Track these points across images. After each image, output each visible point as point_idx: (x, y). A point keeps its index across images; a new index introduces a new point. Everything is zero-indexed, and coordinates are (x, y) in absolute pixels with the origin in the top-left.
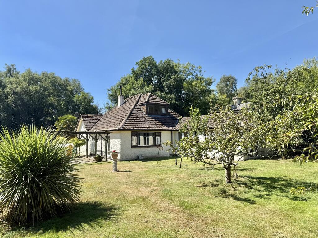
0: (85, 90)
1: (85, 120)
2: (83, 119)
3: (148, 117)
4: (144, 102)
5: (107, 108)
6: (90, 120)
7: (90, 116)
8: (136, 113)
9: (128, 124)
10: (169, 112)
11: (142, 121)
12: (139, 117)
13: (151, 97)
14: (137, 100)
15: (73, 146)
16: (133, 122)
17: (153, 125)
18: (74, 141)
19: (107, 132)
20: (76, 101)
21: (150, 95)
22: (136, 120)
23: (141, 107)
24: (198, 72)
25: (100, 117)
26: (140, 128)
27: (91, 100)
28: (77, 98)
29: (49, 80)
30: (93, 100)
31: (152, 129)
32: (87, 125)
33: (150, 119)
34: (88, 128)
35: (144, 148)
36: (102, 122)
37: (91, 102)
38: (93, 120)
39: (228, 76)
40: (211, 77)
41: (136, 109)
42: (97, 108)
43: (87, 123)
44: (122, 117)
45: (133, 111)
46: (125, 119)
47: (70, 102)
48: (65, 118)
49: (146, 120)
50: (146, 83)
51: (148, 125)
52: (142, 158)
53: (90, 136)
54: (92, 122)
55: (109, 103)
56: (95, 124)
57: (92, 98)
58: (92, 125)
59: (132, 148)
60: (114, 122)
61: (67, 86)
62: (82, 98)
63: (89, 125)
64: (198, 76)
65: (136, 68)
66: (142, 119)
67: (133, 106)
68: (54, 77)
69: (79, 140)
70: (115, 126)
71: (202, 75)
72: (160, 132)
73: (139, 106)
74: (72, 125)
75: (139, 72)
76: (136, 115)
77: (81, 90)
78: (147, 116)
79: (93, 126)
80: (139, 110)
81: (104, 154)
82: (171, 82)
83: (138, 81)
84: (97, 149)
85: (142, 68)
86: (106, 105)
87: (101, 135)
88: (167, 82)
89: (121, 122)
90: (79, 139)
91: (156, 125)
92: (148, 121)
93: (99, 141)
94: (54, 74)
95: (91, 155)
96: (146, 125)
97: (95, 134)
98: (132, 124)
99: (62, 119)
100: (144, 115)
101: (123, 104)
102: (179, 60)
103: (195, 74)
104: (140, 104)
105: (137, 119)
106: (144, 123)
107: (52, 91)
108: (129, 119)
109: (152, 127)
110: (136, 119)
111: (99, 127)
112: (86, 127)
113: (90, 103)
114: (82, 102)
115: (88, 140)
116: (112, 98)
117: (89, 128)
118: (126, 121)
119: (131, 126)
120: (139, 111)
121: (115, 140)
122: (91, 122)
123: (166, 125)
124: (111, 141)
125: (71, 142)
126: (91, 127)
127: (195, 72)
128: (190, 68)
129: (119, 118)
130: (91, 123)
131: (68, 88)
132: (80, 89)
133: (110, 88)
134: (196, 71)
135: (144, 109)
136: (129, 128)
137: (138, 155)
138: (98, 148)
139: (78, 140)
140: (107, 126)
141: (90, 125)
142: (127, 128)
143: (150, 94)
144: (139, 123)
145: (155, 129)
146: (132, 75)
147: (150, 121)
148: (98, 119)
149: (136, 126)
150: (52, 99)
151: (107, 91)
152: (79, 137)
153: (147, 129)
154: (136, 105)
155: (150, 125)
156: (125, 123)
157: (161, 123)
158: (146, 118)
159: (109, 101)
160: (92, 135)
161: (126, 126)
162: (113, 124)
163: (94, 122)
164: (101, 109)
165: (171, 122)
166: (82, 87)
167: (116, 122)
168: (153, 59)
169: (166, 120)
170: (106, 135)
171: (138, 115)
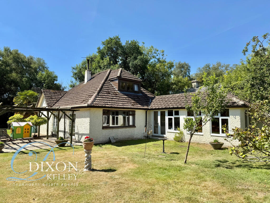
0: (49, 69)
1: (47, 96)
2: (45, 95)
3: (120, 94)
4: (116, 77)
5: (71, 86)
6: (52, 96)
7: (52, 91)
8: (107, 88)
9: (99, 101)
10: (141, 89)
11: (115, 98)
12: (111, 93)
13: (123, 73)
14: (106, 75)
15: (31, 125)
16: (104, 98)
17: (127, 103)
18: (32, 119)
19: (73, 110)
20: (39, 79)
21: (122, 71)
22: (107, 97)
23: (111, 83)
24: (161, 55)
25: (64, 94)
26: (113, 106)
27: (55, 78)
28: (41, 75)
29: (12, 56)
30: (57, 78)
31: (126, 107)
32: (49, 101)
33: (123, 96)
34: (49, 105)
35: (117, 129)
36: (66, 99)
37: (55, 80)
38: (56, 96)
39: (182, 63)
40: (172, 61)
41: (107, 85)
42: (61, 87)
43: (49, 99)
44: (91, 93)
45: (104, 86)
46: (95, 95)
47: (33, 79)
48: (26, 94)
49: (118, 97)
50: (112, 62)
51: (121, 102)
52: (114, 141)
53: (52, 113)
54: (55, 98)
55: (74, 81)
56: (58, 101)
57: (57, 77)
58: (55, 101)
59: (103, 129)
60: (80, 98)
61: (31, 64)
62: (46, 76)
63: (51, 101)
64: (161, 60)
65: (102, 47)
66: (114, 95)
67: (103, 81)
68: (17, 53)
69: (40, 118)
70: (82, 102)
71: (164, 58)
72: (134, 111)
73: (110, 81)
74: (33, 102)
75: (105, 51)
76: (107, 91)
77: (46, 69)
78: (119, 92)
79: (56, 103)
80: (110, 85)
81: (67, 135)
82: (138, 62)
83: (104, 60)
84: (59, 129)
85: (108, 47)
86: (70, 83)
87: (64, 113)
88: (133, 62)
89: (90, 98)
90: (39, 116)
91: (129, 103)
92: (121, 98)
93: (62, 120)
94: (17, 51)
95: (53, 136)
96: (119, 102)
97: (58, 112)
98: (103, 101)
99: (21, 95)
100: (115, 91)
101: (91, 79)
102: (144, 43)
103: (158, 57)
104: (111, 79)
105: (109, 95)
106: (116, 100)
107: (14, 67)
108: (100, 94)
109: (126, 105)
110: (107, 95)
111: (62, 104)
112: (47, 104)
113: (54, 82)
114: (46, 80)
115: (49, 119)
116: (77, 76)
117: (51, 105)
118: (96, 97)
119: (103, 103)
120: (110, 87)
121: (82, 119)
122: (53, 98)
123: (140, 104)
124: (77, 121)
125: (29, 120)
126: (54, 103)
127: (157, 55)
128: (153, 52)
129: (87, 93)
130: (54, 100)
131: (32, 65)
132: (44, 67)
133: (75, 66)
134: (159, 55)
135: (115, 85)
136: (100, 105)
137: (110, 138)
138: (61, 128)
139: (38, 119)
140: (71, 103)
141: (53, 101)
142: (97, 105)
143: (122, 69)
144: (111, 99)
145: (130, 107)
146: (98, 54)
147: (123, 98)
148: (62, 95)
149: (108, 103)
150: (14, 75)
151: (72, 69)
152: (39, 114)
153: (120, 106)
154: (106, 80)
155: (123, 103)
156: (95, 99)
157: (134, 100)
158: (118, 95)
159: (74, 80)
160: (54, 113)
161: (97, 103)
162: (80, 100)
163: (57, 98)
164: (65, 88)
165: (145, 100)
166: (46, 66)
167: (84, 98)
168: (119, 39)
169: (140, 98)
170: (71, 113)
171: (109, 91)
